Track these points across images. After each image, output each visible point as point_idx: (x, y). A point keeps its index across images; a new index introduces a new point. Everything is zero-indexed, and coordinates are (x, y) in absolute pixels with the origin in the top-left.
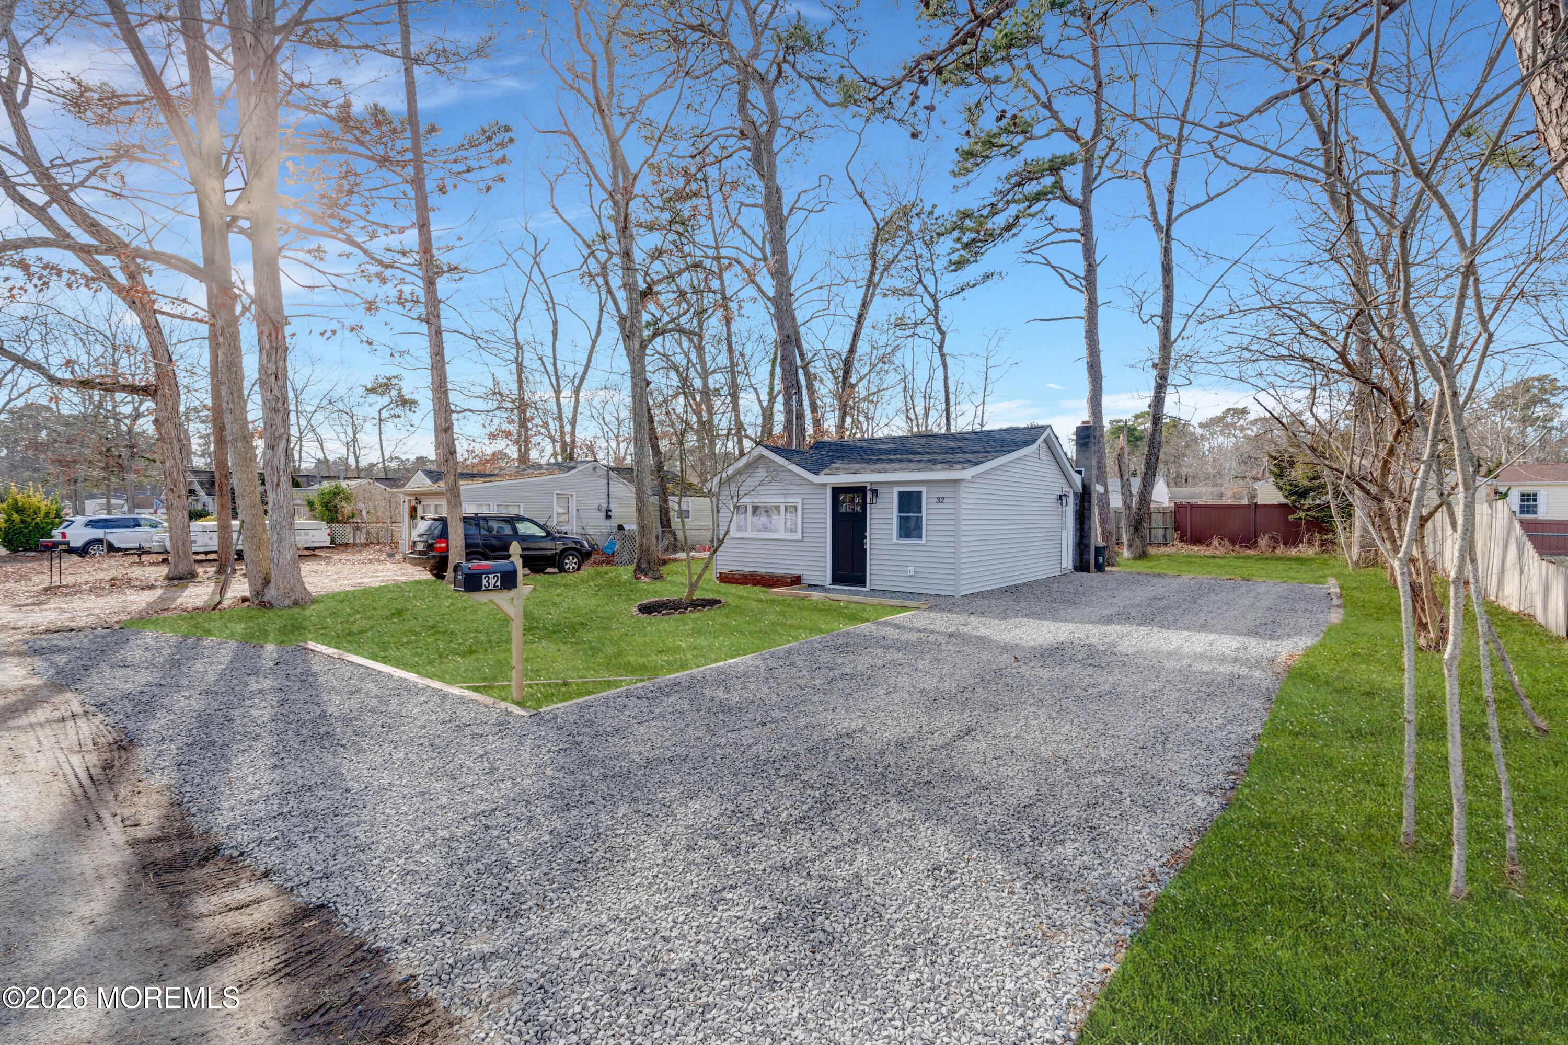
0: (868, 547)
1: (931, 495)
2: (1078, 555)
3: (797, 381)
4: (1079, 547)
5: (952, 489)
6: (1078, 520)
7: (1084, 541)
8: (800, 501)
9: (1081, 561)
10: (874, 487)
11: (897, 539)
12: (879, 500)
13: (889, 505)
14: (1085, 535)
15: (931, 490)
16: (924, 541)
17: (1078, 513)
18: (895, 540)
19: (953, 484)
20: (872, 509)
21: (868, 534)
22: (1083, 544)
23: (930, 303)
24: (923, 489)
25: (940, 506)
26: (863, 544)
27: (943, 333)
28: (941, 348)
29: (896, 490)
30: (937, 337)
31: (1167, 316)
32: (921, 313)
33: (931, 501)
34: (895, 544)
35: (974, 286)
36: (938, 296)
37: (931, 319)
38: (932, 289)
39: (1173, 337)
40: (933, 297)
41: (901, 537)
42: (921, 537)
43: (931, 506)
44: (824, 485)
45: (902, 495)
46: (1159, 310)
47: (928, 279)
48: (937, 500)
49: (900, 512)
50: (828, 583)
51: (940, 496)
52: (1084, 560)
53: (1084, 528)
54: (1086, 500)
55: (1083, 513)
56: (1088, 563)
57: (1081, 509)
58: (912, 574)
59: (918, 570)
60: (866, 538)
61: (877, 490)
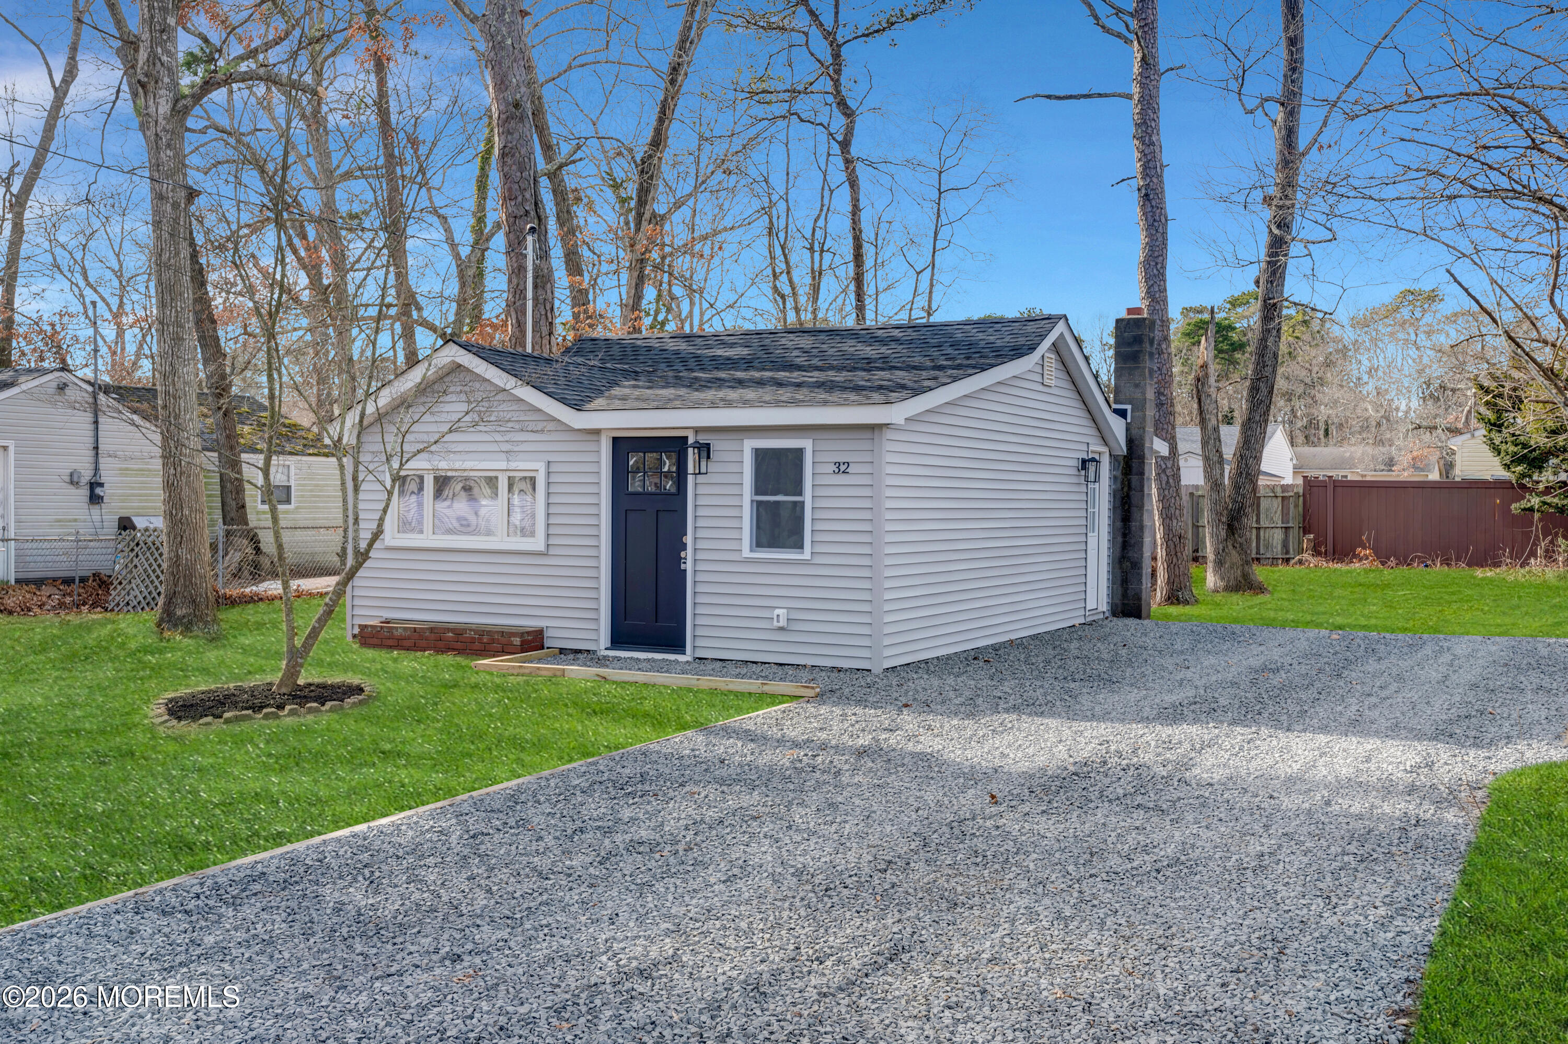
0: (689, 566)
1: (822, 458)
2: (1119, 582)
3: (536, 204)
4: (1121, 568)
5: (866, 445)
6: (1119, 511)
7: (1130, 554)
8: (541, 467)
9: (1125, 595)
10: (703, 438)
11: (751, 551)
12: (712, 467)
13: (734, 479)
14: (1132, 542)
15: (822, 445)
16: (806, 555)
17: (1118, 496)
18: (746, 553)
19: (868, 435)
20: (699, 487)
21: (689, 539)
22: (1129, 559)
24: (805, 443)
25: (841, 479)
26: (679, 560)
27: (848, 113)
28: (845, 145)
29: (750, 445)
30: (839, 122)
31: (1291, 102)
33: (821, 470)
34: (747, 561)
37: (825, 83)
38: (827, 19)
39: (1302, 144)
40: (829, 35)
41: (759, 543)
42: (800, 546)
43: (821, 480)
44: (596, 433)
45: (761, 456)
46: (1276, 89)
48: (835, 468)
49: (757, 493)
50: (602, 647)
51: (841, 460)
52: (1130, 593)
53: (1129, 528)
54: (1134, 470)
55: (1128, 496)
56: (1138, 598)
57: (1126, 489)
58: (781, 624)
59: (795, 615)
60: (685, 549)
61: (708, 446)
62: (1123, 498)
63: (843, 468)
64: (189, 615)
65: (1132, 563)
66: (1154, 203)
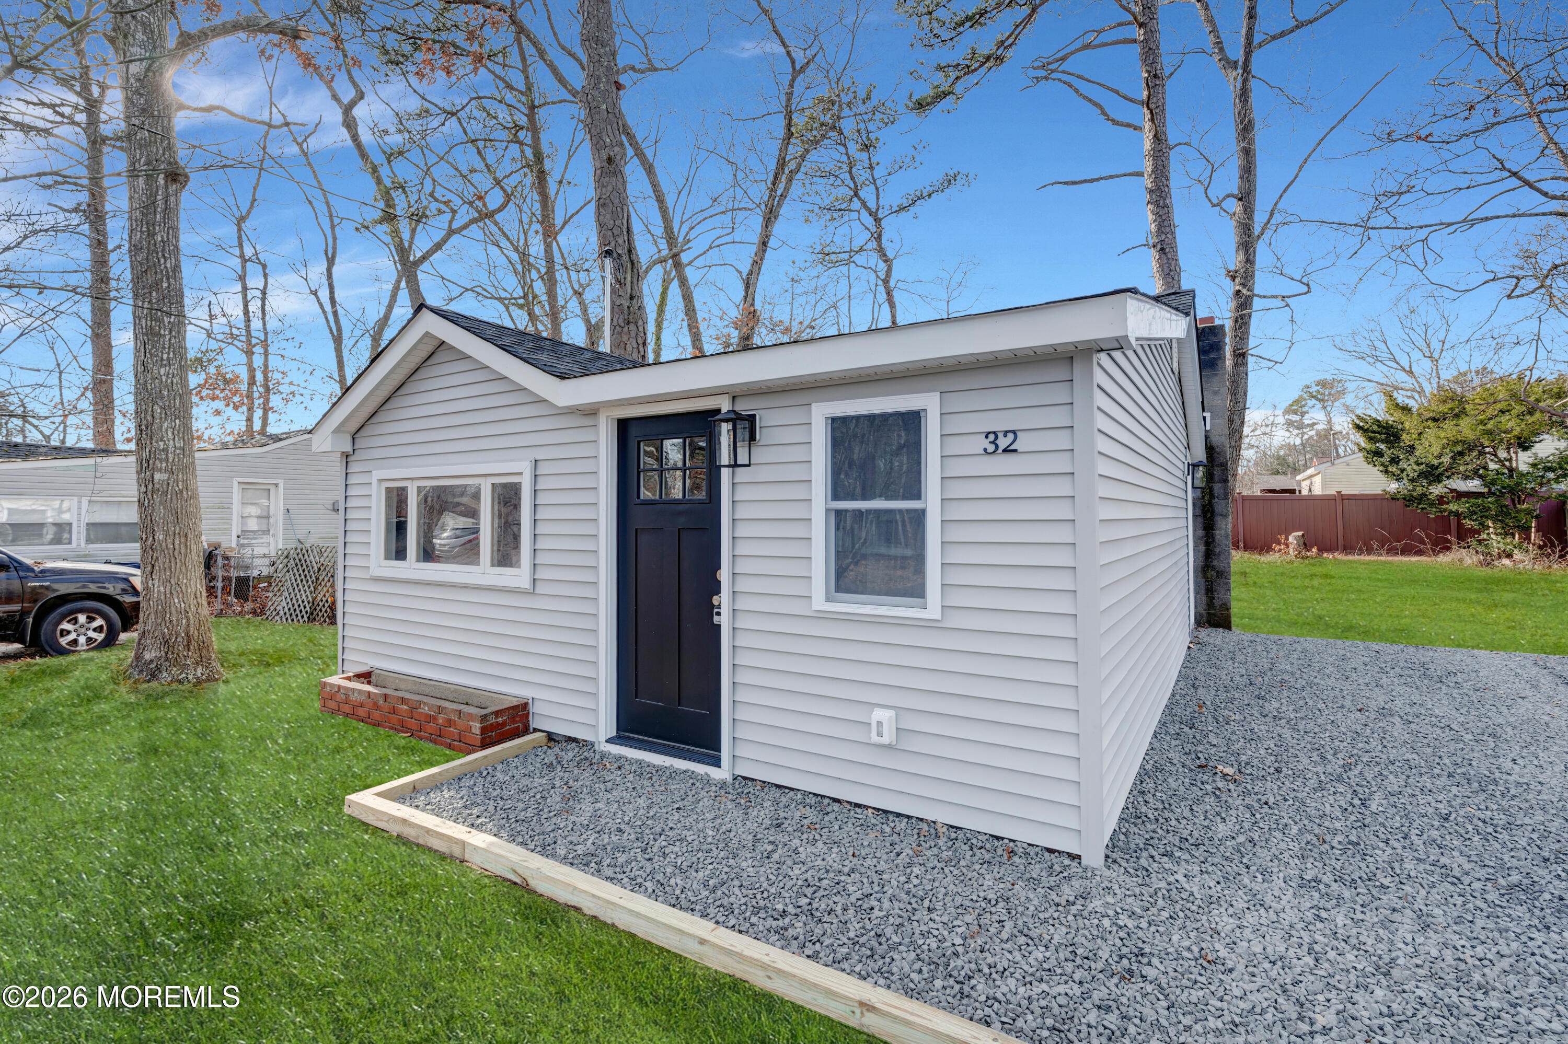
0: (724, 620)
1: (957, 425)
2: (1203, 591)
3: (630, 251)
4: (1205, 577)
5: (1059, 394)
6: (1200, 520)
7: (1215, 563)
8: (525, 467)
10: (743, 407)
11: (828, 599)
12: (759, 455)
13: (796, 473)
14: (1217, 550)
15: (960, 402)
16: (933, 609)
17: (1199, 504)
18: (819, 602)
19: (1061, 373)
20: (739, 488)
21: (724, 575)
22: (1213, 568)
23: (869, 221)
24: (926, 401)
25: (1003, 464)
26: (710, 609)
27: (887, 260)
28: (886, 282)
29: (822, 412)
31: (1246, 197)
32: (862, 238)
33: (957, 445)
34: (822, 617)
35: (930, 195)
36: (880, 215)
37: (874, 244)
38: (872, 205)
39: (1257, 230)
40: (874, 215)
41: (841, 588)
42: (918, 592)
43: (958, 468)
44: (591, 412)
45: (842, 430)
46: (1234, 186)
47: (867, 193)
48: (986, 443)
49: (836, 496)
50: (603, 737)
51: (999, 427)
52: (1217, 602)
53: (1213, 537)
54: (1216, 478)
55: (1210, 504)
56: (1226, 607)
57: (1207, 498)
58: (885, 740)
59: (910, 723)
60: (718, 592)
61: (752, 419)
62: (1204, 506)
63: (1003, 442)
64: (159, 659)
65: (1217, 572)
66: (1169, 256)
